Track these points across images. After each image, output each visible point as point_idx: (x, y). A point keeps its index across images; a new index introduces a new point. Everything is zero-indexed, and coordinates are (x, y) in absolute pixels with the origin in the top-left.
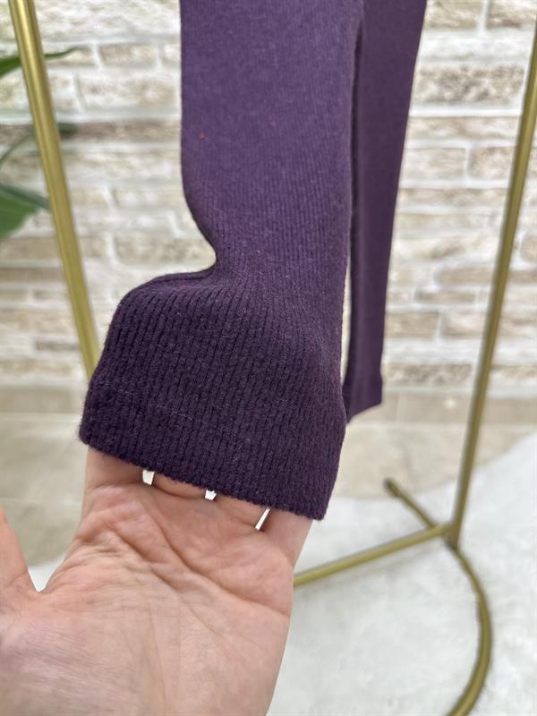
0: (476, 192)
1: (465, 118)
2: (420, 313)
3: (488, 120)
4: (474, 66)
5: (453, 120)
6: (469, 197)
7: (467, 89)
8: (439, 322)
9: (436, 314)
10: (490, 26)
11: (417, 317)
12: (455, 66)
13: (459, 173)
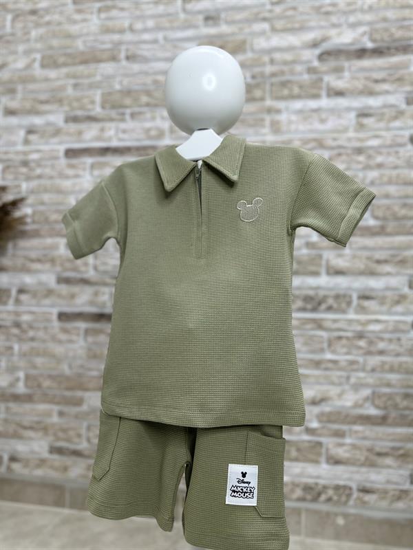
0: (335, 362)
1: (322, 320)
2: (309, 442)
3: (335, 321)
4: (322, 293)
5: (314, 321)
6: (330, 365)
7: (320, 304)
8: (324, 451)
9: (320, 444)
10: (328, 273)
11: (307, 444)
12: (311, 293)
13: (322, 350)
